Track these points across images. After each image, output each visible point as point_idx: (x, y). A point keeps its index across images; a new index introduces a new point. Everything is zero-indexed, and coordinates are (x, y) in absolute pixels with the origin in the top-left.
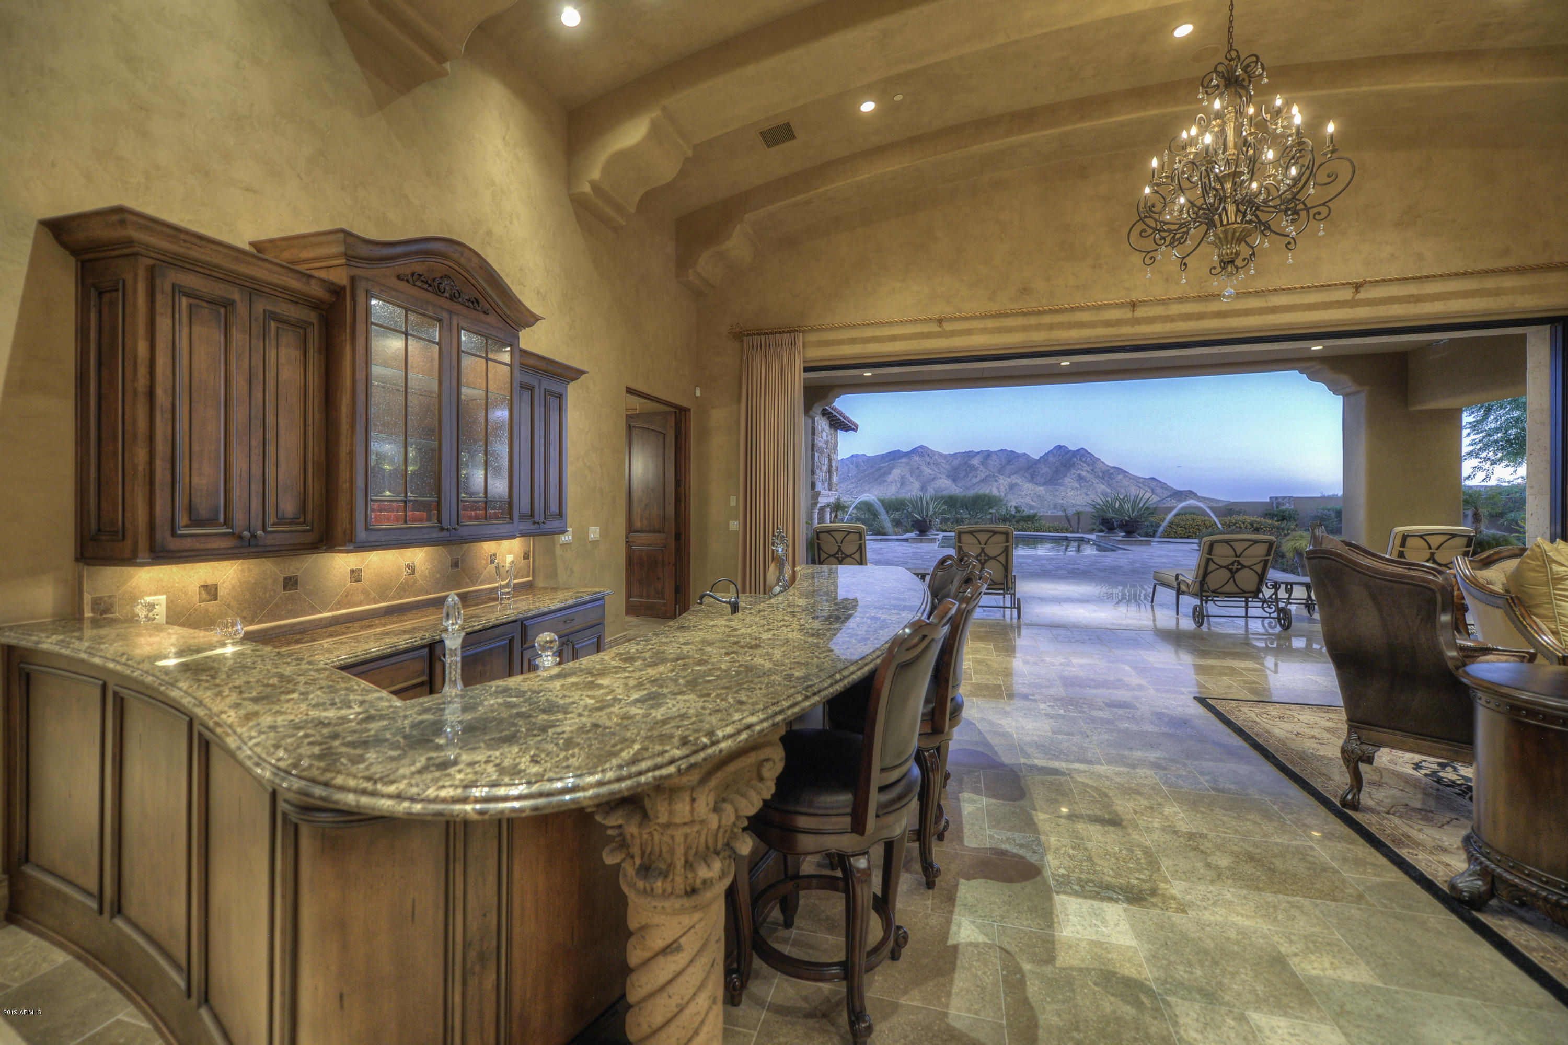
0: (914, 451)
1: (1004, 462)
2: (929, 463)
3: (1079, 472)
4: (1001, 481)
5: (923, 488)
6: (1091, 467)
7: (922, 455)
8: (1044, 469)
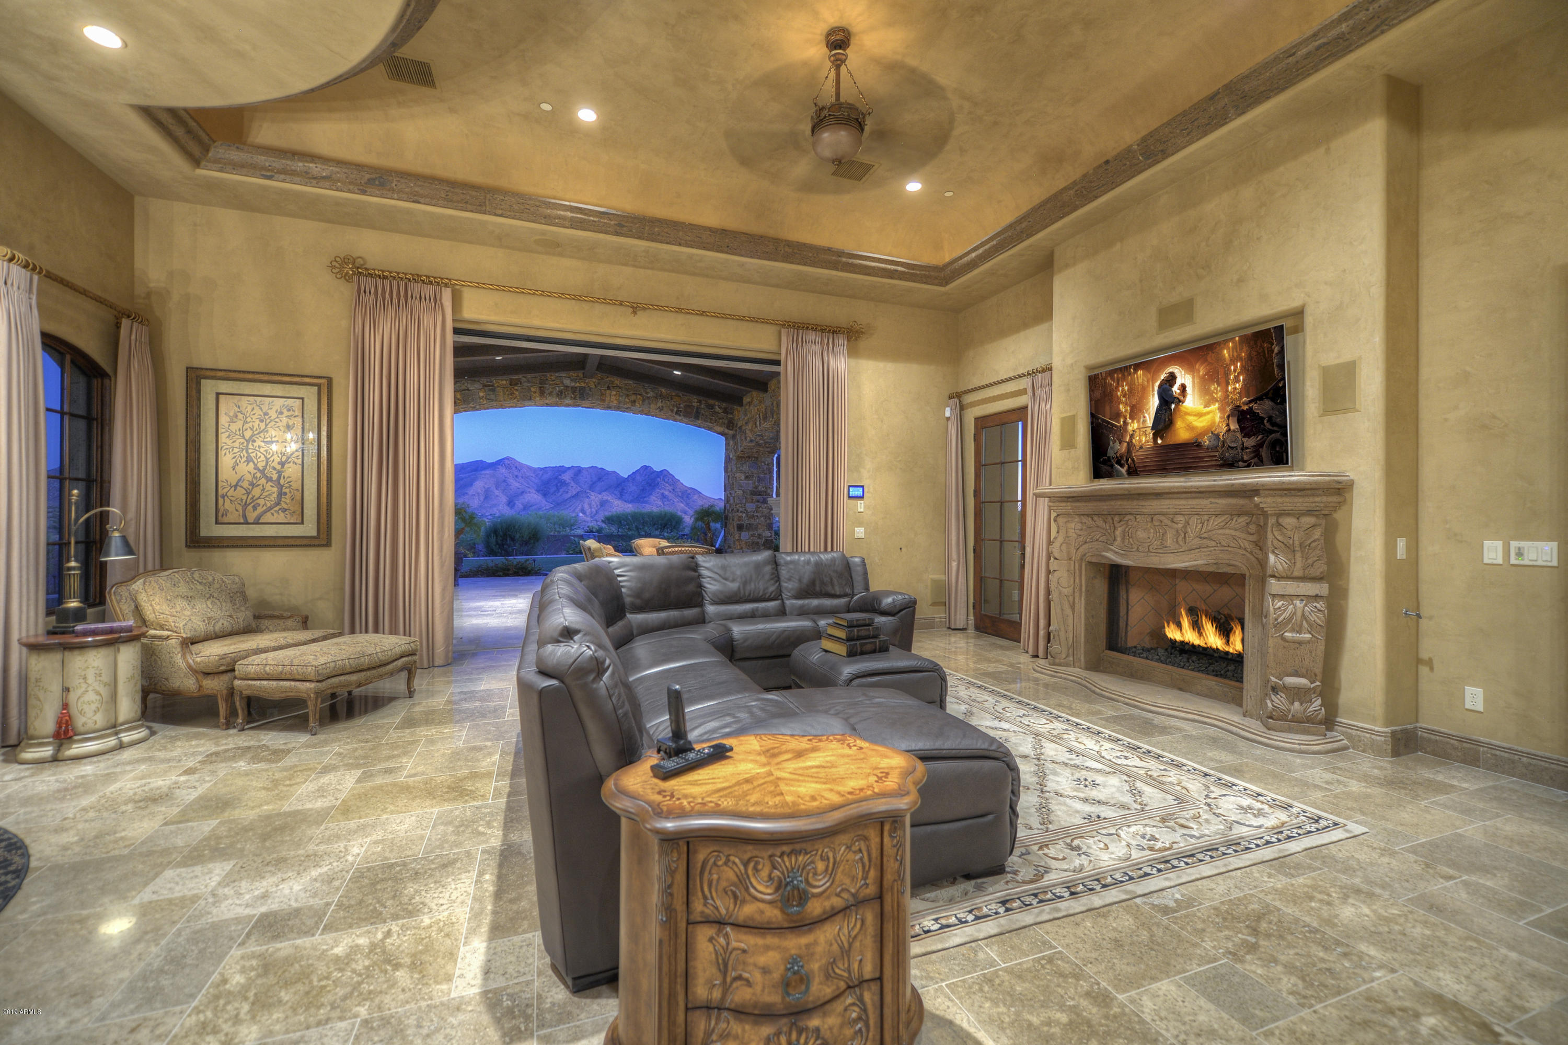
0: (499, 462)
1: (595, 479)
2: (517, 476)
4: (592, 498)
5: (511, 503)
7: (508, 467)
8: (632, 488)
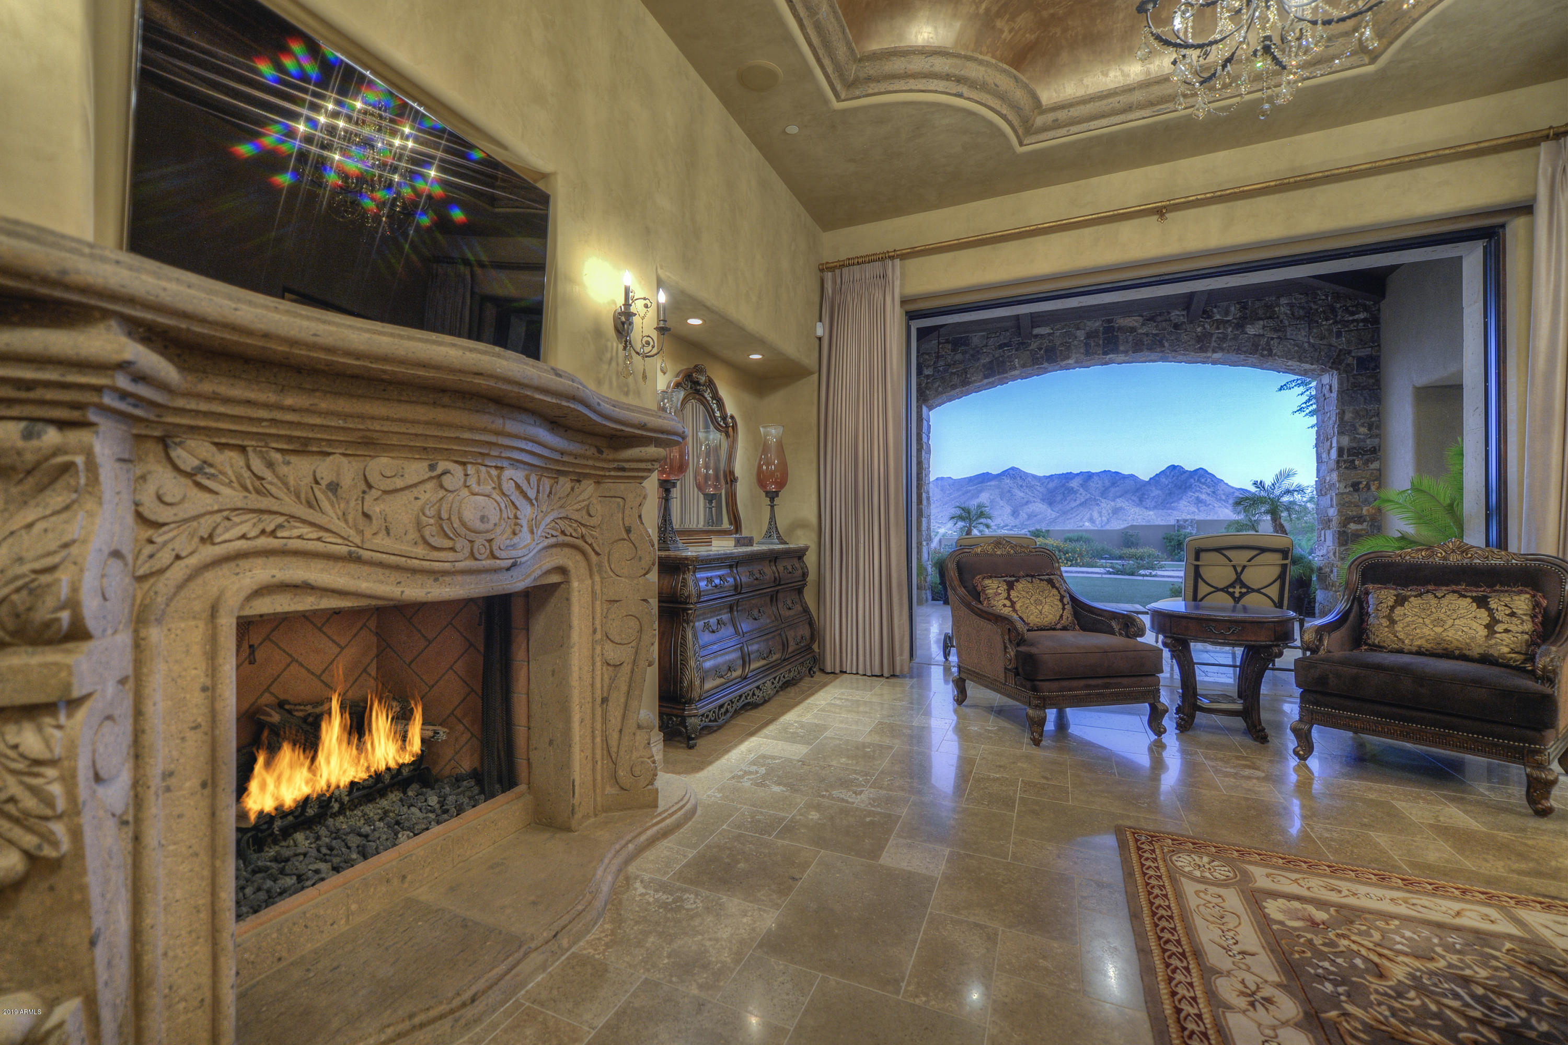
3: (1197, 494)
6: (1212, 489)
